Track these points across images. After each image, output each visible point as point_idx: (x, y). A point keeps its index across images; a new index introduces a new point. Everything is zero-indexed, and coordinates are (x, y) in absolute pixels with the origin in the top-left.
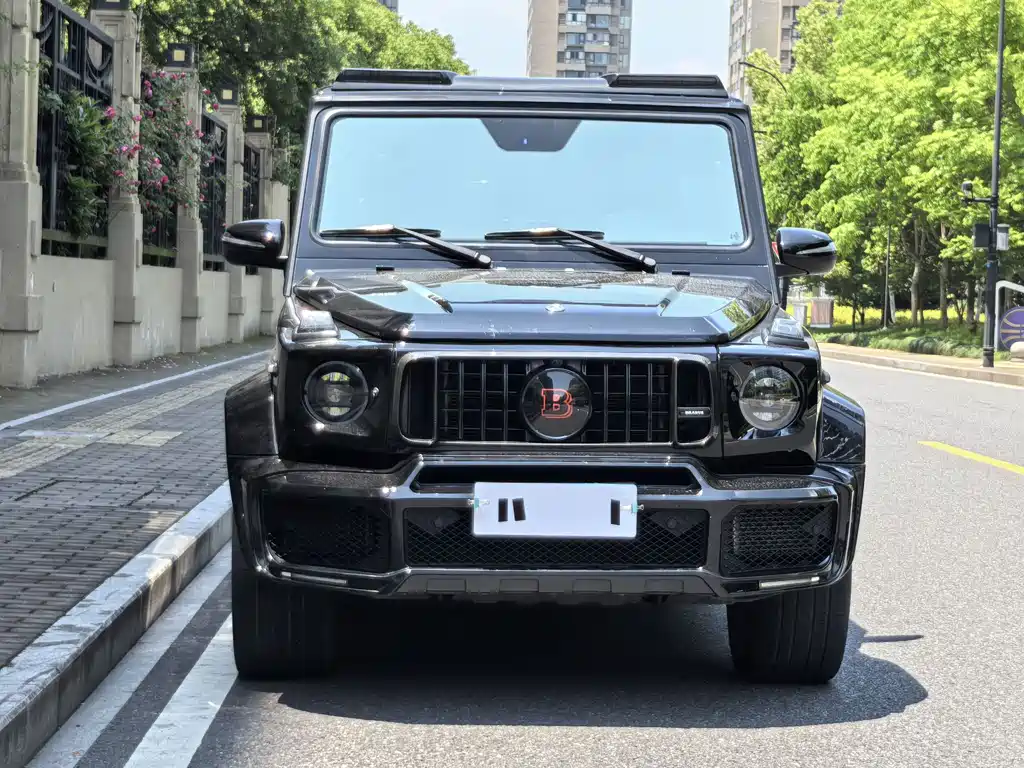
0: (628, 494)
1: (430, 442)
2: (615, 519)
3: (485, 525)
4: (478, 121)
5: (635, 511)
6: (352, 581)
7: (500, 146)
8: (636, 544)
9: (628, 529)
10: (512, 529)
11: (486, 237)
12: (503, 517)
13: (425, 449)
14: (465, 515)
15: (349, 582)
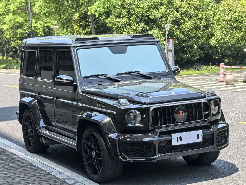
0: (200, 132)
1: (158, 126)
2: (198, 138)
3: (174, 143)
4: (107, 48)
5: (202, 135)
6: (146, 159)
7: (114, 54)
8: (203, 142)
9: (201, 140)
10: (180, 143)
11: (117, 75)
12: (178, 141)
13: (158, 128)
14: (170, 141)
15: (145, 160)
